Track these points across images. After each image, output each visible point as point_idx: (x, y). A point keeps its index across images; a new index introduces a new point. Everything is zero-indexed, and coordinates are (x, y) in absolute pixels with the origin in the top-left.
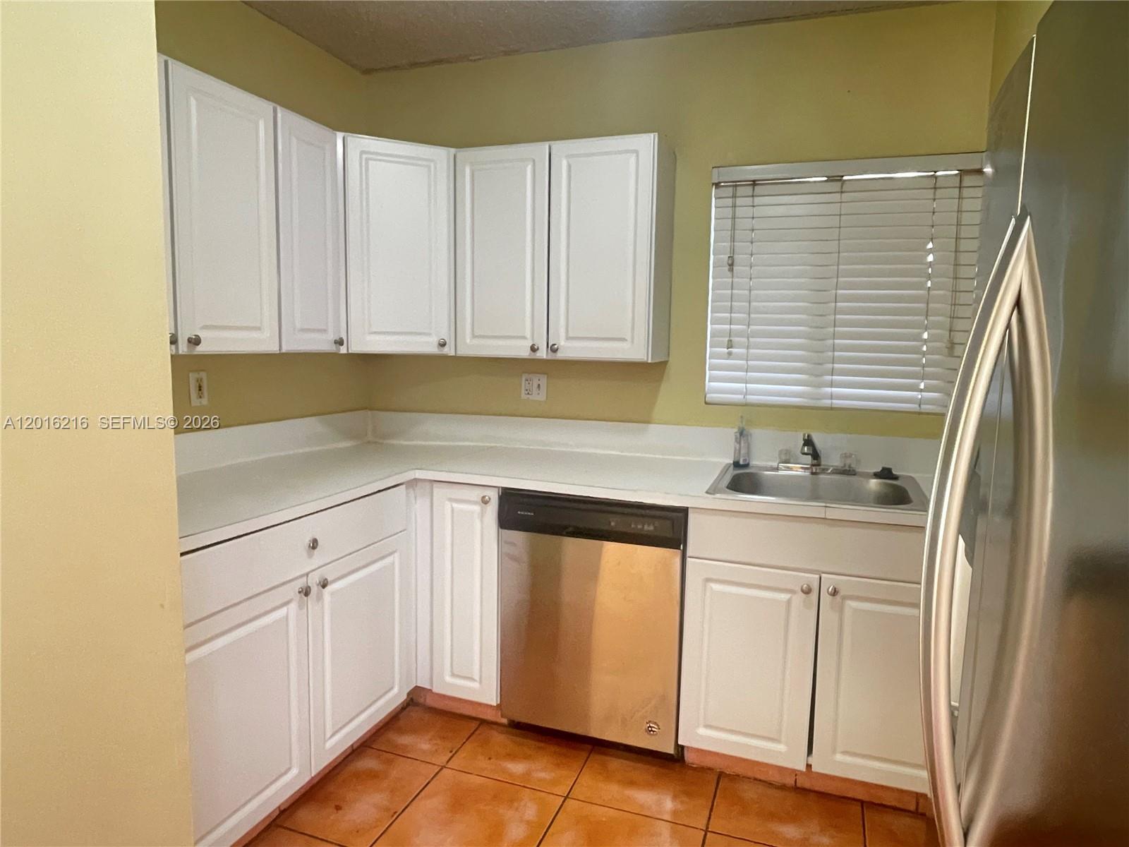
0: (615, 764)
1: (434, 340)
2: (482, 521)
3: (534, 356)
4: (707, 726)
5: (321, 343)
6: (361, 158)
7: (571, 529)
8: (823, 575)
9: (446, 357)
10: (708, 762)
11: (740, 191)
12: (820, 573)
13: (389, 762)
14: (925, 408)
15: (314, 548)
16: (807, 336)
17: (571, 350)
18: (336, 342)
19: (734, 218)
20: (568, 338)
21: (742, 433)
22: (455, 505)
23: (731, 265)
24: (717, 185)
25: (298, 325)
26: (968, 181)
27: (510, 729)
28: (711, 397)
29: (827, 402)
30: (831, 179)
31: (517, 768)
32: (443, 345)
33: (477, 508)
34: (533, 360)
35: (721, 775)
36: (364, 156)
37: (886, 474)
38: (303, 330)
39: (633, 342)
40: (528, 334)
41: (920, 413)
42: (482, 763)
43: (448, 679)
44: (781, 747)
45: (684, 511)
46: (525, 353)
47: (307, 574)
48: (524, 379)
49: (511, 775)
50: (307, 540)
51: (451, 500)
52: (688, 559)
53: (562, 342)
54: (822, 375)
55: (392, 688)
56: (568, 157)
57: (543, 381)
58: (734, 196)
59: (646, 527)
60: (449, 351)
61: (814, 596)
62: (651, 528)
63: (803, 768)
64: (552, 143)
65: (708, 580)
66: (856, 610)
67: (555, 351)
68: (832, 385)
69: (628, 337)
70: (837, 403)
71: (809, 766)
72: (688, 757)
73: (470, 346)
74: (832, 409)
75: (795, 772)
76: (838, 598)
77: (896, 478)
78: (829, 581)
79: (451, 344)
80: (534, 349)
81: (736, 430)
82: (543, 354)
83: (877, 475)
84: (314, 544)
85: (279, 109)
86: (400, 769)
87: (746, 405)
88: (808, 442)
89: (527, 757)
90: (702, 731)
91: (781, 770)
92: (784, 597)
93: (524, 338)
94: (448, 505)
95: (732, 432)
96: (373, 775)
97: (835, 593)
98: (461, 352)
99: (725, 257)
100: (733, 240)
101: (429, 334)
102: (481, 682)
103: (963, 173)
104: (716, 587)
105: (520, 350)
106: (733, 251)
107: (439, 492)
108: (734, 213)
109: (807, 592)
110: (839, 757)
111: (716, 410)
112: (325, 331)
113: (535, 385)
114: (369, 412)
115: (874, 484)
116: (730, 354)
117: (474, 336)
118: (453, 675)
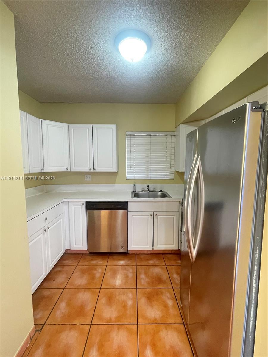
0: (115, 257)
1: (65, 168)
2: (82, 209)
3: (90, 171)
4: (133, 245)
5: (38, 170)
6: (46, 125)
7: (103, 209)
8: (154, 212)
9: (68, 172)
10: (133, 252)
11: (132, 136)
12: (153, 211)
13: (63, 268)
14: (167, 178)
15: (46, 220)
16: (145, 165)
17: (99, 170)
18: (41, 170)
19: (130, 142)
20: (98, 167)
21: (134, 185)
22: (75, 206)
23: (130, 152)
24: (127, 135)
25: (33, 167)
26: (172, 137)
27: (90, 255)
28: (127, 178)
29: (150, 178)
30: (148, 135)
31: (94, 262)
32: (68, 169)
33: (80, 206)
34: (90, 172)
35: (136, 254)
36: (47, 125)
37: (161, 191)
38: (34, 167)
39: (113, 168)
40: (89, 166)
41: (166, 180)
42: (86, 263)
43: (75, 246)
44: (148, 246)
45: (127, 202)
46: (88, 171)
47: (45, 227)
48: (85, 176)
49: (93, 264)
50: (44, 218)
51: (73, 205)
52: (129, 212)
53: (97, 168)
54: (148, 173)
55: (61, 251)
56: (97, 128)
57: (90, 176)
58: (130, 138)
59: (120, 206)
60: (69, 170)
61: (153, 216)
62: (121, 206)
63: (152, 249)
64: (93, 125)
65: (133, 216)
66: (160, 218)
67: (95, 170)
68: (150, 175)
69: (112, 167)
70: (151, 178)
71: (153, 249)
72: (129, 252)
73: (74, 169)
74: (151, 179)
75: (150, 251)
76: (157, 216)
77: (163, 192)
78: (155, 213)
79: (69, 169)
80: (90, 170)
81: (133, 185)
82: (92, 171)
83: (160, 192)
84: (46, 219)
85: (27, 114)
86: (66, 269)
87: (135, 179)
88: (148, 186)
89: (95, 260)
90: (133, 246)
91: (148, 251)
92: (147, 217)
93: (88, 167)
94: (73, 206)
95: (132, 185)
96: (60, 271)
97: (156, 215)
98: (72, 171)
99: (129, 150)
100: (130, 146)
101: (64, 167)
102: (83, 245)
103: (171, 135)
104: (134, 217)
105: (87, 170)
106: (131, 148)
107: (70, 203)
108: (130, 141)
109: (151, 215)
110: (158, 246)
111: (128, 181)
112: (39, 167)
113: (88, 177)
114: (45, 185)
115: (159, 193)
116: (131, 169)
117: (75, 167)
118: (76, 245)
